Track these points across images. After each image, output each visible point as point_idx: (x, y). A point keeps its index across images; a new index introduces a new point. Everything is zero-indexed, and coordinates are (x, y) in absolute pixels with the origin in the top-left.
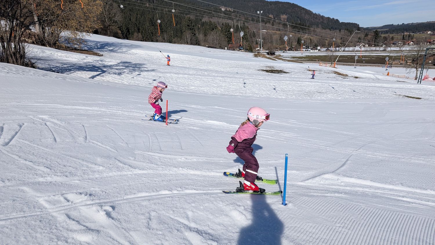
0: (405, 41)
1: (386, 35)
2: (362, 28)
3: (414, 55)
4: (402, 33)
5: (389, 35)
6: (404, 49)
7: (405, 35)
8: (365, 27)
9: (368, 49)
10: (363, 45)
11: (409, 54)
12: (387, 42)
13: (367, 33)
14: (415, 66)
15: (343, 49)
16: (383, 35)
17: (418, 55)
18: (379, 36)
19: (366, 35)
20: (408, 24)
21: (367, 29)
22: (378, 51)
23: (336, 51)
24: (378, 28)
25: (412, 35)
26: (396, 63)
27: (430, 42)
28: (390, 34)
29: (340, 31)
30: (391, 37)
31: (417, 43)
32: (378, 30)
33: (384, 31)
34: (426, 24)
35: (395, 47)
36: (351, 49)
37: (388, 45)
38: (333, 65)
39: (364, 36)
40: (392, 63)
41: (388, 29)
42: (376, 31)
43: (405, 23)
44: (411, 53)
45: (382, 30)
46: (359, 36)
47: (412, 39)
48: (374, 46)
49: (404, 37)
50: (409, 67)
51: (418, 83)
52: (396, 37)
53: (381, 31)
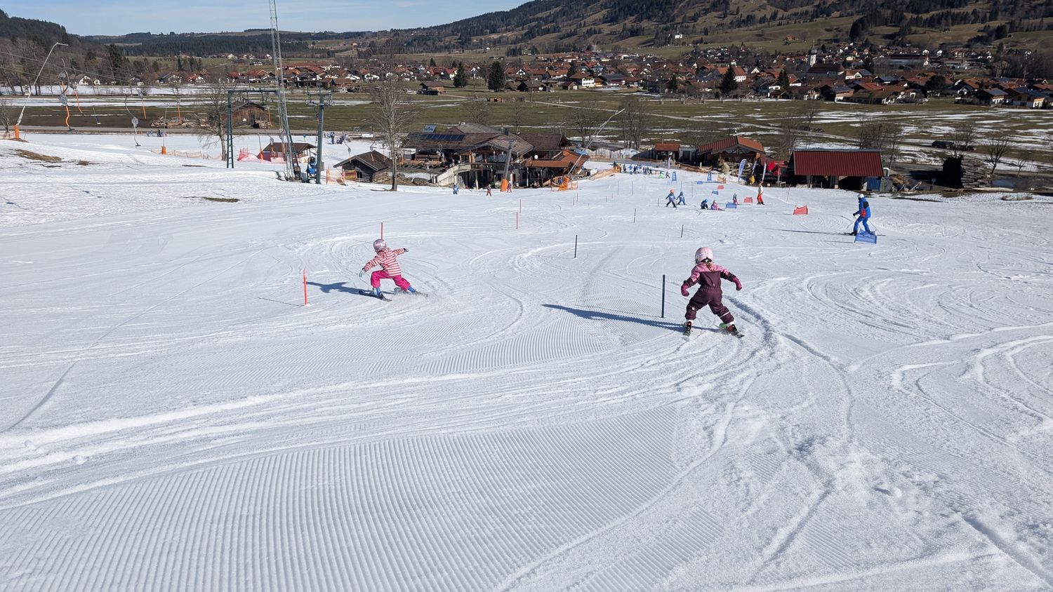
0: (186, 73)
1: (140, 58)
2: (76, 36)
3: (207, 105)
4: (176, 55)
5: (146, 59)
6: (185, 91)
7: (183, 59)
8: (82, 34)
9: (103, 90)
10: (87, 81)
11: (197, 103)
12: (147, 75)
13: (89, 50)
14: (217, 130)
15: (33, 90)
16: (132, 58)
17: (216, 105)
18: (122, 58)
19: (90, 56)
20: (183, 35)
21: (89, 40)
22: (128, 96)
23: (15, 95)
24: (119, 39)
25: (198, 61)
26: (176, 124)
27: (236, 78)
28: (149, 56)
29: (13, 40)
30: (152, 64)
31: (211, 79)
32: (116, 44)
33: (132, 48)
34: (221, 37)
35: (164, 87)
36: (57, 89)
37: (148, 83)
39: (86, 59)
40: (167, 124)
41: (141, 44)
42: (111, 46)
43: (176, 33)
44: (201, 100)
45: (127, 45)
46: (70, 58)
47: (199, 69)
48: (116, 84)
49: (182, 64)
50: (205, 133)
51: (228, 167)
52: (163, 62)
53: (125, 48)
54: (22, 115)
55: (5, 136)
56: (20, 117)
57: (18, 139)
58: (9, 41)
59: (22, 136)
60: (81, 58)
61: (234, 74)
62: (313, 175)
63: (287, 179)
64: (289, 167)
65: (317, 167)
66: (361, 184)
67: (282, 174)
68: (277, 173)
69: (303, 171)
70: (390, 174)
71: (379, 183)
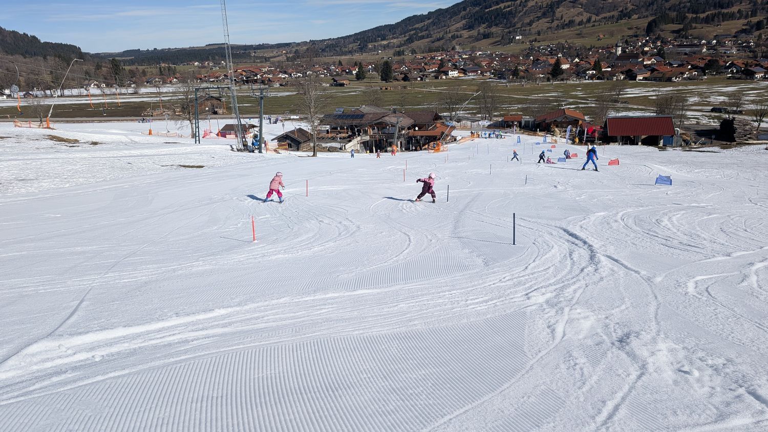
0: (165, 77)
1: (133, 67)
2: (88, 54)
3: (180, 99)
4: (157, 64)
5: (137, 68)
6: (164, 90)
7: (163, 67)
8: (92, 52)
9: (107, 91)
10: (97, 85)
11: (174, 98)
12: (138, 79)
13: (98, 63)
14: (188, 117)
15: (59, 93)
16: (127, 68)
17: (187, 99)
18: (121, 68)
19: (98, 67)
20: (163, 50)
21: (97, 56)
22: (124, 95)
23: (46, 96)
24: (118, 55)
25: (174, 68)
26: (159, 113)
27: (201, 79)
28: (139, 65)
29: (45, 58)
30: (141, 71)
31: (183, 80)
32: (116, 58)
33: (128, 61)
34: (189, 50)
35: (151, 87)
36: (75, 92)
37: (139, 85)
38: (44, 123)
39: (95, 69)
40: (152, 113)
41: (133, 57)
42: (113, 59)
43: (158, 49)
44: (176, 96)
45: (124, 58)
46: (84, 69)
47: (174, 74)
48: (117, 86)
49: (162, 70)
50: (179, 119)
51: (196, 143)
52: (149, 70)
53: (123, 61)
54: (51, 110)
55: (40, 126)
56: (50, 112)
57: (48, 128)
58: (42, 58)
59: (51, 125)
60: (92, 68)
61: (199, 76)
62: (256, 147)
63: (238, 150)
64: (239, 141)
65: (259, 141)
66: (292, 152)
67: (234, 147)
68: (231, 146)
69: (250, 144)
70: (312, 145)
71: (304, 151)
